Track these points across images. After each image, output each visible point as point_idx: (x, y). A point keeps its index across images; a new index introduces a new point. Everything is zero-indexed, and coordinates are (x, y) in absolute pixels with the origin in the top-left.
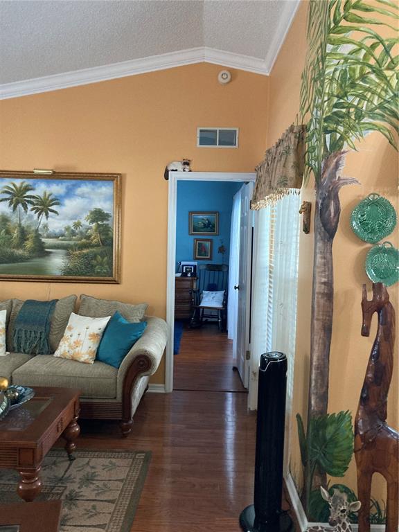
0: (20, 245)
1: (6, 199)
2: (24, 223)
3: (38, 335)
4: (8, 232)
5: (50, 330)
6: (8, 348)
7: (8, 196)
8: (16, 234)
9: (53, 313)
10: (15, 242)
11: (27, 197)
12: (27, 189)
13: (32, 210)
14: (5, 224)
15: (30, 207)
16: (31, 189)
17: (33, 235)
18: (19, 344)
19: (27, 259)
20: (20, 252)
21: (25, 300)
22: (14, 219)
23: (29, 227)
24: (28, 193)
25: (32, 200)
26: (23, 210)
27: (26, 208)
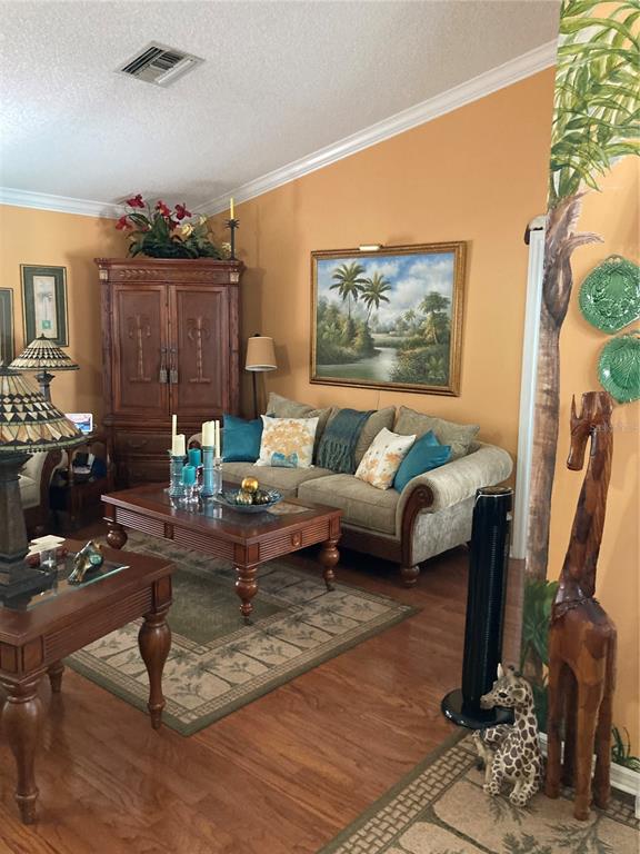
0: (349, 343)
1: (336, 286)
2: (354, 315)
3: (343, 449)
4: (337, 326)
5: (355, 447)
6: (314, 462)
7: (338, 281)
8: (345, 328)
9: (364, 425)
10: (345, 337)
11: (359, 281)
12: (358, 271)
13: (363, 297)
14: (335, 316)
15: (360, 294)
16: (362, 271)
17: (362, 329)
18: (324, 458)
19: (355, 360)
20: (348, 350)
21: (342, 408)
22: (344, 310)
23: (358, 319)
24: (359, 277)
25: (362, 285)
26: (352, 296)
27: (356, 295)
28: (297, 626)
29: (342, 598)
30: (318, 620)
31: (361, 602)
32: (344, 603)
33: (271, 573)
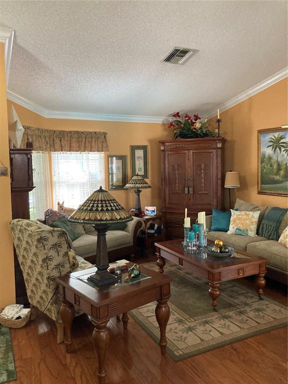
0: (277, 173)
1: (270, 146)
2: (280, 159)
3: (272, 228)
4: (271, 166)
5: (279, 226)
6: (257, 233)
7: (271, 144)
8: (275, 167)
9: (283, 216)
10: (275, 171)
11: (281, 143)
12: (281, 138)
13: (284, 151)
14: (270, 161)
15: (283, 149)
16: (284, 138)
17: (284, 167)
18: (262, 232)
19: (281, 182)
20: (277, 177)
21: (273, 206)
22: (275, 158)
23: (282, 162)
24: (282, 141)
25: (284, 145)
26: (279, 151)
27: (280, 150)
28: (240, 315)
29: (267, 305)
30: (251, 314)
31: (277, 308)
32: (267, 307)
33: (232, 287)
